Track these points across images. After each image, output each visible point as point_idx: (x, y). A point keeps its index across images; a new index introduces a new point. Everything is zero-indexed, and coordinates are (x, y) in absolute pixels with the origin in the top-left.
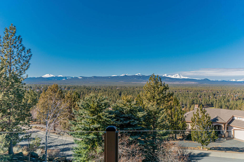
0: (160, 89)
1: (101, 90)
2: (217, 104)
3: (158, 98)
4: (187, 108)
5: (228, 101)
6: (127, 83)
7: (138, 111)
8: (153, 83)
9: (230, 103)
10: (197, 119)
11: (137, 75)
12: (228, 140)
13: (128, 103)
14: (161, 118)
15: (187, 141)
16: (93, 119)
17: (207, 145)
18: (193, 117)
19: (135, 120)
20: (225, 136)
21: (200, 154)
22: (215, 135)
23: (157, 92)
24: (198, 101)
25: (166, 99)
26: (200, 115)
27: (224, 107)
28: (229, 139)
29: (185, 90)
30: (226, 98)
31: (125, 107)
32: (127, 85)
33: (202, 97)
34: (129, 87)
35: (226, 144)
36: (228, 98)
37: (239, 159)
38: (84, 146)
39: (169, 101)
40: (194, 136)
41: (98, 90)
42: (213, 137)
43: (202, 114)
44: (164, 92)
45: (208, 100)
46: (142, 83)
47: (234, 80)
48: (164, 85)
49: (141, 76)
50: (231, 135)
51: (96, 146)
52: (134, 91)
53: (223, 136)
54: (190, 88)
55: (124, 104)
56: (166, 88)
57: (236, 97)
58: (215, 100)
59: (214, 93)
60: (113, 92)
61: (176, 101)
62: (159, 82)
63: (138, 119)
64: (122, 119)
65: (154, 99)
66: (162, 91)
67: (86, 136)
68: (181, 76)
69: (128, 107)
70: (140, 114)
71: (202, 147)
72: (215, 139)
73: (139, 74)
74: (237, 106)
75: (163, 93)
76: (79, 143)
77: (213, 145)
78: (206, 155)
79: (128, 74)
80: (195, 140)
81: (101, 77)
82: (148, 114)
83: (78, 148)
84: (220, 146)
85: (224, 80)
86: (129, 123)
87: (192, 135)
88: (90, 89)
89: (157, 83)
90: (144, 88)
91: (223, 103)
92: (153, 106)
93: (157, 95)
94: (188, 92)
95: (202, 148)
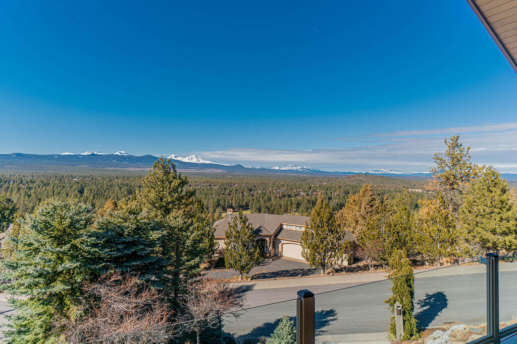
0: (173, 184)
1: (35, 182)
2: (254, 205)
3: (169, 200)
4: (209, 213)
5: (270, 199)
6: (97, 169)
7: (151, 230)
8: (160, 173)
9: (271, 203)
10: (234, 233)
11: (117, 155)
12: (273, 260)
13: (132, 217)
14: (191, 238)
15: (216, 270)
16: (58, 253)
17: (248, 273)
18: (229, 231)
19: (145, 245)
20: (270, 255)
21: (241, 287)
22: (260, 256)
23: (168, 189)
24: (226, 201)
25: (184, 201)
26: (239, 226)
27: (263, 209)
28: (276, 258)
29: (205, 183)
30: (266, 195)
31: (127, 224)
32: (97, 173)
33: (231, 194)
34: (101, 177)
35: (272, 266)
36: (269, 196)
37: (293, 287)
38: (41, 309)
39: (188, 205)
40: (228, 260)
41: (27, 182)
42: (257, 258)
43: (242, 224)
44: (179, 190)
45: (241, 198)
46: (126, 169)
47: (277, 168)
48: (180, 176)
49: (127, 157)
50: (278, 252)
51: (67, 305)
52: (112, 185)
53: (268, 255)
54: (213, 180)
55: (123, 219)
56: (183, 183)
57: (279, 194)
58: (251, 198)
59: (250, 187)
60: (64, 187)
61: (200, 204)
62: (172, 171)
63: (152, 244)
64: (120, 247)
65: (161, 201)
66: (177, 189)
67: (45, 289)
68: (200, 159)
69: (132, 224)
70: (155, 235)
71: (240, 276)
72: (259, 262)
73: (123, 152)
74: (281, 207)
75: (177, 192)
76: (23, 304)
77: (256, 270)
78: (248, 288)
79: (98, 152)
80: (231, 267)
81: (36, 155)
82: (169, 234)
83: (23, 317)
84: (264, 271)
85: (264, 166)
86: (135, 253)
87: (226, 259)
88: (6, 182)
89: (167, 173)
90: (143, 182)
91: (262, 203)
92: (176, 218)
93: (167, 194)
94: (210, 186)
95: (240, 279)
